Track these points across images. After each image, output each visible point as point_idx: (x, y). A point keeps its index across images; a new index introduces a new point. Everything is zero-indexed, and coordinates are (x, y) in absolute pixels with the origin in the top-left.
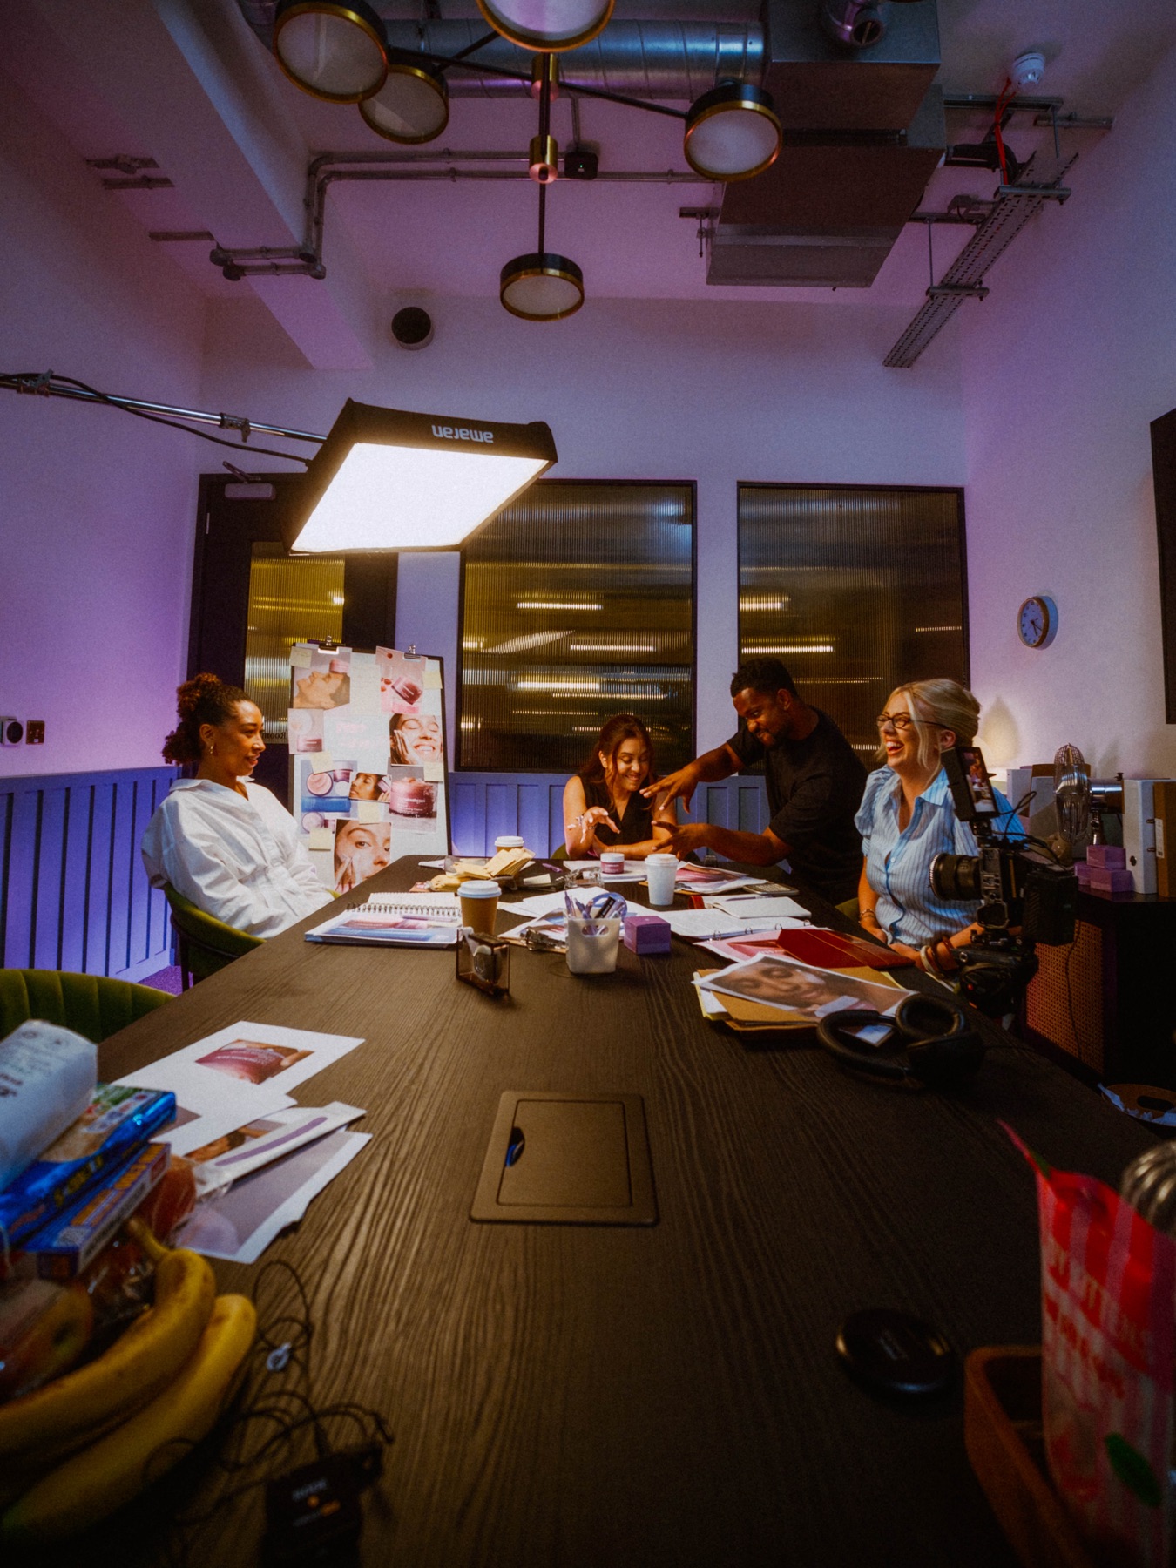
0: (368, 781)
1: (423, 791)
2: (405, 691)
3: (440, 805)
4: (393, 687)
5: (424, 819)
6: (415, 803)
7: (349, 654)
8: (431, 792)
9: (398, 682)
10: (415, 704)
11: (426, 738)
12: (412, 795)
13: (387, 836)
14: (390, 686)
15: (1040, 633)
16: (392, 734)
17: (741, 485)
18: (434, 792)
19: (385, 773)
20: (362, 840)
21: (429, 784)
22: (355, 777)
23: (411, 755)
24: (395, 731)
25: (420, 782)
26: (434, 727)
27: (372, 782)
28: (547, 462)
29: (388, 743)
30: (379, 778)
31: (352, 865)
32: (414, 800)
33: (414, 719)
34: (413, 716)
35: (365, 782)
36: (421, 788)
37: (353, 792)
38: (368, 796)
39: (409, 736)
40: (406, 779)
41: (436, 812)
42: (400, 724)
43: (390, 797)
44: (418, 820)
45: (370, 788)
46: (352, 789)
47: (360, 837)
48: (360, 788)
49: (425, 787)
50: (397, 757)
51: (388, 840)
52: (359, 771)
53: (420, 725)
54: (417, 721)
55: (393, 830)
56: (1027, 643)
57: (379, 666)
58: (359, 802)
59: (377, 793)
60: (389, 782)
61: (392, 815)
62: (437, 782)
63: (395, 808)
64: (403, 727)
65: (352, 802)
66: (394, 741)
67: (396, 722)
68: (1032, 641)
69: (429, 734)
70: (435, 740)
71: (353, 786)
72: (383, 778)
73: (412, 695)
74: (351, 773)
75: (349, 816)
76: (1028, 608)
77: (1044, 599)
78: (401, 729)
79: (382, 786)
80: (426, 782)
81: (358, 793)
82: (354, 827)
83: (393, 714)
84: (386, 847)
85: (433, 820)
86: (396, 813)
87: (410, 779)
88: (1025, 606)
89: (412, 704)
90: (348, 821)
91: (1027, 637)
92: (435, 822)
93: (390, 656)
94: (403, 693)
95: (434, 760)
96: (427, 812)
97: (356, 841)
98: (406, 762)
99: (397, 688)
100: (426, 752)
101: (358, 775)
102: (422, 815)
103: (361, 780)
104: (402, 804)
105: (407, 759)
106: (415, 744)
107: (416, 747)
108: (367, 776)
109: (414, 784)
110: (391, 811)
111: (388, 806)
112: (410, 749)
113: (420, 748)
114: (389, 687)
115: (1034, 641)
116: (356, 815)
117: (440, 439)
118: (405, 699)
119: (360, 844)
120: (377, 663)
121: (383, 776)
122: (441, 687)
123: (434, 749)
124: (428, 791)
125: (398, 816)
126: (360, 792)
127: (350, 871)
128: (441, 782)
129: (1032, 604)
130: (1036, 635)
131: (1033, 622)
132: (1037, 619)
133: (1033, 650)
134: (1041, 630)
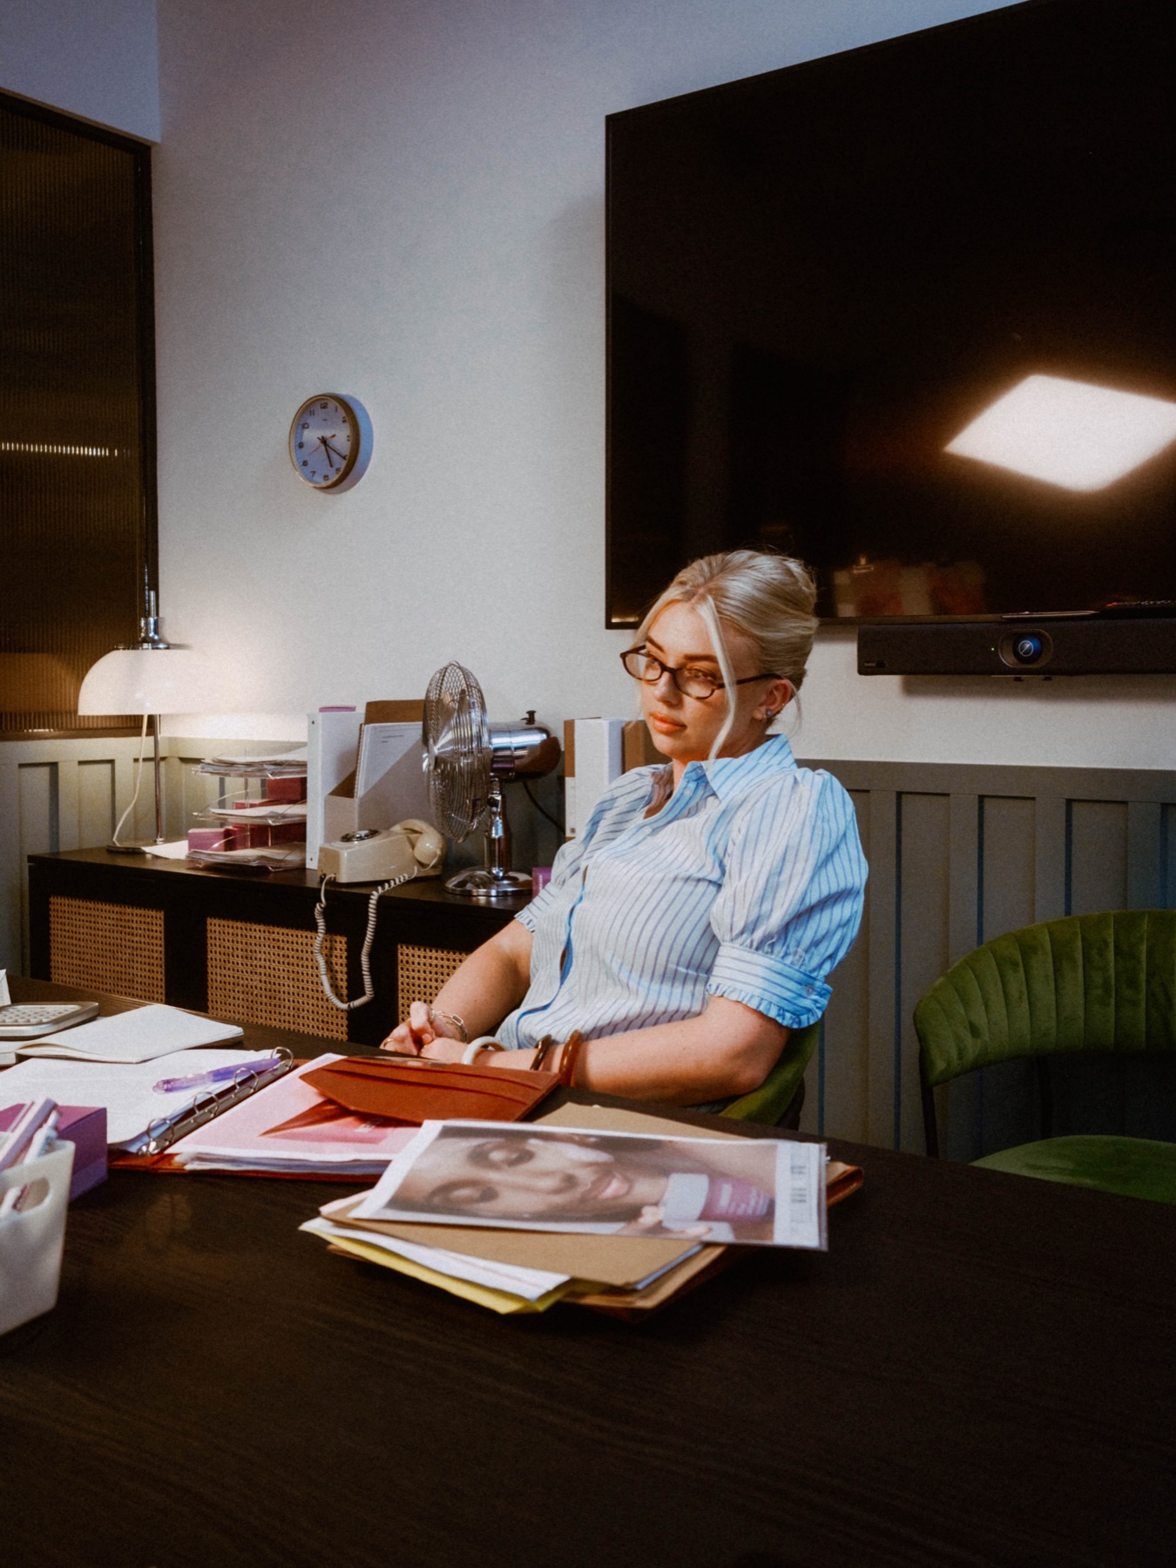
56: (310, 478)
68: (318, 478)
76: (312, 413)
77: (347, 401)
88: (307, 410)
91: (308, 468)
115: (325, 478)
129: (324, 407)
130: (331, 466)
131: (324, 441)
132: (334, 436)
133: (321, 495)
134: (344, 458)
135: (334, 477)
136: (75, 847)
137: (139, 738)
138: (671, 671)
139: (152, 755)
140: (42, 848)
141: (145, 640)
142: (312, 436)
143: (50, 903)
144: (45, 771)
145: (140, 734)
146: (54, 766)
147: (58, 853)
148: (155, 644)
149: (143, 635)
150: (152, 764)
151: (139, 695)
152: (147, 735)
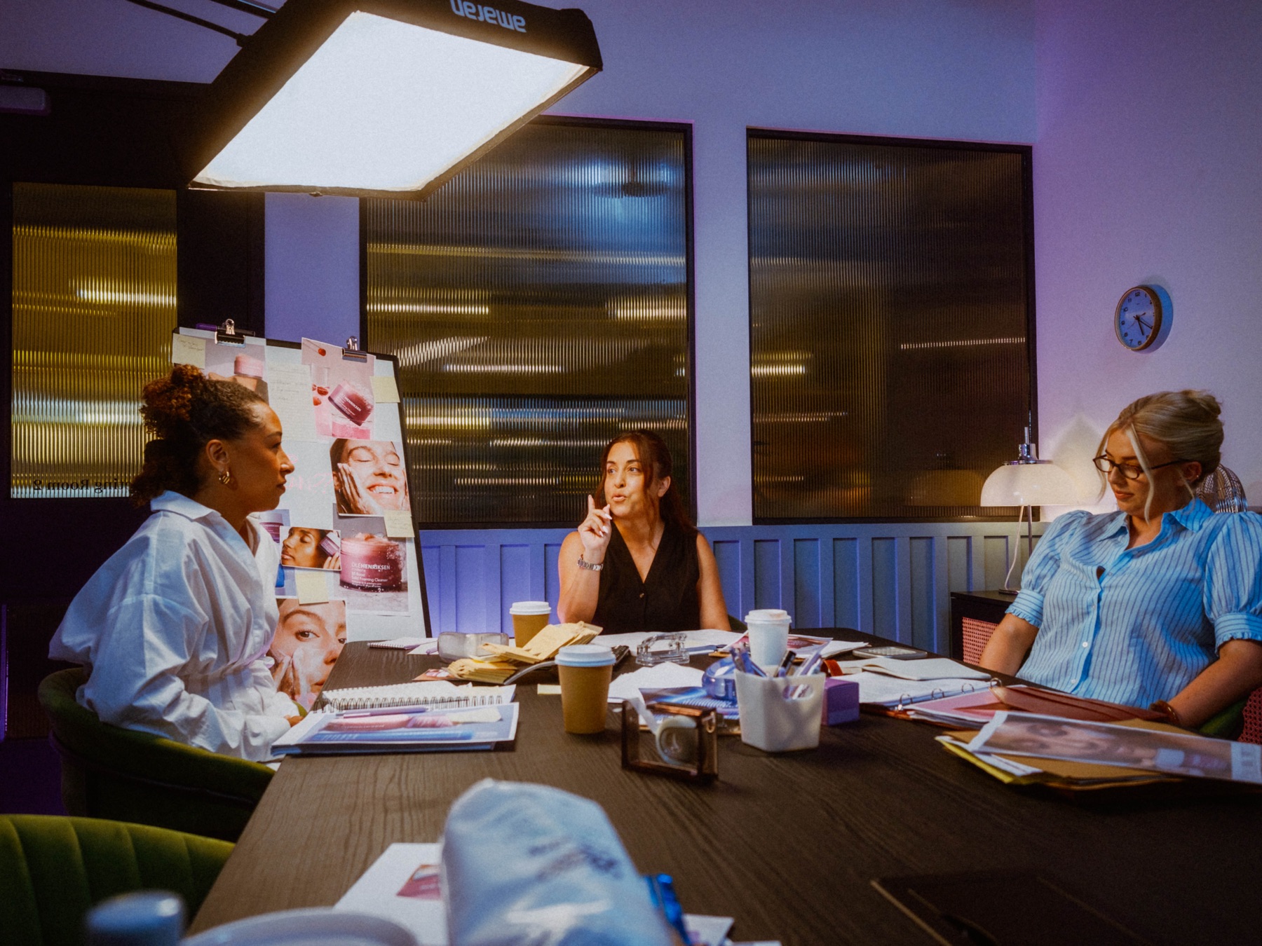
0: (307, 539)
1: (385, 552)
2: (347, 404)
3: (410, 573)
4: (330, 399)
5: (390, 594)
6: (376, 570)
7: (263, 347)
8: (397, 553)
9: (336, 392)
10: (365, 425)
11: (383, 475)
12: (371, 559)
13: (341, 621)
14: (327, 396)
15: (1149, 332)
16: (336, 469)
17: (753, 134)
18: (401, 554)
19: (332, 529)
20: (306, 628)
21: (394, 543)
22: (287, 535)
23: (366, 500)
24: (340, 465)
25: (381, 540)
26: (392, 459)
27: (312, 541)
28: (587, 68)
29: (330, 482)
30: (323, 534)
31: (293, 667)
32: (374, 566)
33: (364, 447)
34: (362, 442)
35: (302, 541)
36: (382, 548)
37: (286, 557)
38: (309, 562)
39: (360, 472)
40: (360, 536)
41: (406, 583)
42: (345, 454)
43: (339, 563)
44: (382, 596)
45: (310, 549)
46: (284, 552)
47: (302, 623)
48: (295, 549)
49: (389, 546)
50: (346, 504)
51: (342, 627)
52: (292, 525)
53: (374, 457)
54: (368, 449)
55: (348, 611)
56: (1129, 344)
57: (307, 367)
58: (296, 571)
59: (321, 556)
60: (337, 541)
61: (345, 590)
62: (404, 540)
63: (347, 580)
64: (351, 459)
65: (287, 572)
66: (338, 479)
67: (340, 452)
68: (1135, 343)
69: (387, 469)
70: (396, 478)
71: (285, 547)
72: (329, 535)
73: (358, 411)
74: (281, 528)
75: (283, 594)
76: (1130, 300)
77: (1154, 288)
78: (347, 461)
79: (328, 547)
80: (390, 539)
81: (293, 558)
82: (291, 610)
83: (333, 440)
84: (341, 637)
85: (401, 595)
86: (350, 586)
87: (367, 535)
88: (1127, 299)
89: (359, 424)
90: (284, 600)
91: (1128, 338)
92: (407, 598)
93: (323, 352)
94: (345, 409)
95: (397, 508)
96: (393, 583)
97: (296, 629)
98: (359, 511)
99: (337, 400)
100: (387, 496)
101: (292, 532)
102: (387, 588)
103: (297, 537)
104: (357, 574)
105: (360, 506)
106: (369, 483)
107: (371, 488)
108: (304, 533)
109: (372, 543)
110: (344, 583)
111: (338, 576)
112: (362, 490)
113: (378, 489)
114: (324, 399)
115: (1140, 343)
116: (294, 593)
117: (459, 17)
118: (349, 417)
119: (302, 635)
120: (304, 363)
121: (329, 531)
122: (399, 401)
123: (396, 490)
124: (392, 552)
125: (353, 591)
126: (296, 556)
127: (291, 675)
128: (410, 539)
129: (1137, 295)
130: (1143, 334)
131: (1138, 318)
132: (1145, 314)
133: (1138, 354)
134: (1151, 328)
135: (1145, 341)
136: (983, 589)
137: (1016, 523)
138: (1118, 466)
139: (1028, 534)
140: (961, 588)
141: (1021, 459)
142: (1129, 316)
143: (963, 622)
144: (964, 541)
145: (1018, 521)
146: (968, 538)
147: (971, 592)
148: (1027, 461)
149: (1020, 455)
150: (1027, 540)
151: (1016, 493)
152: (1023, 521)
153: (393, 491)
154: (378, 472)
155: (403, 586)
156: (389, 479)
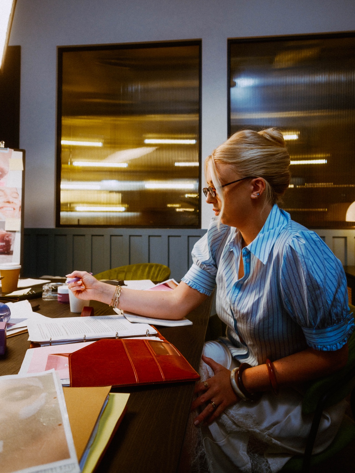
1: (4, 237)
3: (16, 247)
5: (3, 256)
8: (10, 237)
10: (3, 180)
11: (9, 202)
18: (12, 238)
21: (9, 233)
25: (2, 231)
26: (15, 195)
36: (3, 235)
41: (12, 251)
49: (6, 234)
53: (5, 194)
54: (2, 191)
62: (15, 232)
69: (11, 200)
70: (15, 204)
80: (7, 231)
92: (12, 257)
96: (6, 251)
100: (9, 212)
102: (4, 253)
107: (1, 208)
113: (5, 208)
122: (22, 169)
123: (14, 209)
124: (8, 237)
128: (18, 231)
138: (208, 190)
146: (345, 238)
153: (13, 209)
154: (6, 201)
155: (11, 253)
156: (12, 204)
